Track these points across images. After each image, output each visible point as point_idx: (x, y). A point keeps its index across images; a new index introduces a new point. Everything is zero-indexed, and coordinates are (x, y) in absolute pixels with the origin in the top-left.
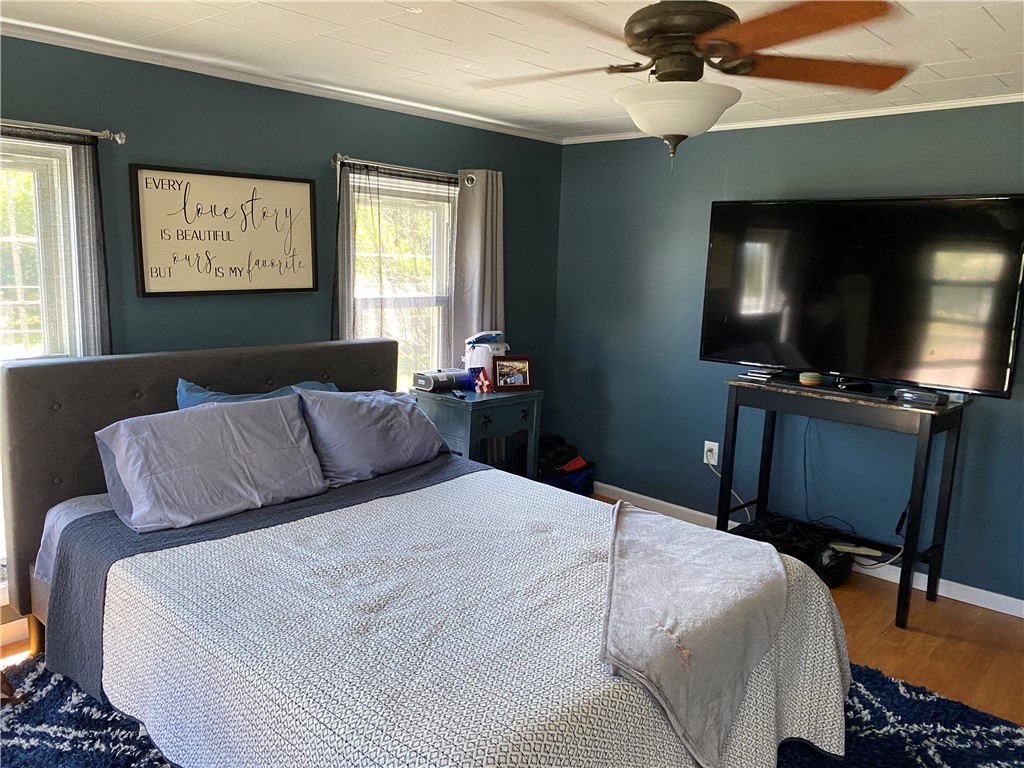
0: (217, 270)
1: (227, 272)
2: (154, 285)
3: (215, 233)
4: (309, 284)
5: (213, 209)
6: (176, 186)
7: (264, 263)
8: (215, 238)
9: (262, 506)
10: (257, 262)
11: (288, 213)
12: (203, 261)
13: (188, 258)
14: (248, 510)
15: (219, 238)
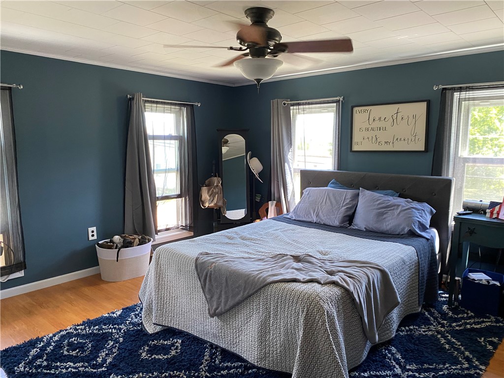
0: (379, 142)
1: (383, 143)
2: (356, 148)
3: (380, 128)
4: (423, 149)
5: (380, 119)
6: (366, 111)
7: (401, 139)
8: (380, 130)
9: (315, 223)
10: (397, 139)
11: (414, 117)
12: (374, 139)
13: (368, 138)
14: (310, 222)
15: (382, 130)
